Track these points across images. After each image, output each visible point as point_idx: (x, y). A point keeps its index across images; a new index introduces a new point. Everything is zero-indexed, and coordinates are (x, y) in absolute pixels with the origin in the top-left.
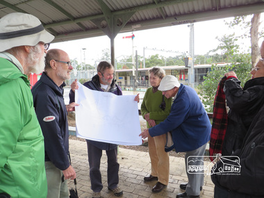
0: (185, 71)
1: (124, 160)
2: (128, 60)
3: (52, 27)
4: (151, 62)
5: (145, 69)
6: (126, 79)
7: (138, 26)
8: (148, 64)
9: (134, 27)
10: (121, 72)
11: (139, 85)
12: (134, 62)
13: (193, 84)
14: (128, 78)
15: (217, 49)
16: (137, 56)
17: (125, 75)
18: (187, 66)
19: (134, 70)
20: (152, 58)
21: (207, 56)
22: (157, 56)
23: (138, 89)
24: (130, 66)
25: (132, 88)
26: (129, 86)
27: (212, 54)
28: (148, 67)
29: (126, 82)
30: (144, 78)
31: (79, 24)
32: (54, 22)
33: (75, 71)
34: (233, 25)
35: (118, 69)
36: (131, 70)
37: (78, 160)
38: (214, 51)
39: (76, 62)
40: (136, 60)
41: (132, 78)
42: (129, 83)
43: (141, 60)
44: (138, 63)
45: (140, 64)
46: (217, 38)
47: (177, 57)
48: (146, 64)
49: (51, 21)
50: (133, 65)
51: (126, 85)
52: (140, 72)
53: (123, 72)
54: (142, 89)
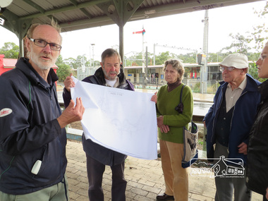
0: (197, 70)
1: (133, 170)
2: (138, 57)
3: (53, 14)
4: (161, 59)
5: (154, 66)
6: (135, 76)
7: (152, 12)
8: (158, 61)
9: (147, 13)
10: (130, 69)
11: (149, 83)
12: (143, 59)
13: (206, 83)
14: (138, 75)
15: (231, 47)
16: (147, 53)
17: (134, 72)
18: (200, 64)
19: (143, 67)
20: (162, 56)
21: (219, 54)
22: (167, 53)
23: (148, 87)
24: (139, 63)
25: (141, 86)
26: (138, 84)
27: (225, 52)
28: (158, 64)
29: (135, 80)
30: (154, 75)
31: (83, 10)
32: (55, 8)
33: (83, 67)
34: (263, 14)
35: (127, 65)
36: (140, 67)
37: (79, 168)
38: (228, 48)
39: (85, 58)
40: (146, 57)
41: (142, 75)
42: (138, 80)
43: (151, 57)
44: (148, 61)
45: (150, 61)
46: (230, 35)
47: (188, 54)
48: (156, 62)
49: (51, 7)
50: (143, 62)
51: (135, 83)
52: (150, 69)
53: (132, 69)
54: (152, 87)
